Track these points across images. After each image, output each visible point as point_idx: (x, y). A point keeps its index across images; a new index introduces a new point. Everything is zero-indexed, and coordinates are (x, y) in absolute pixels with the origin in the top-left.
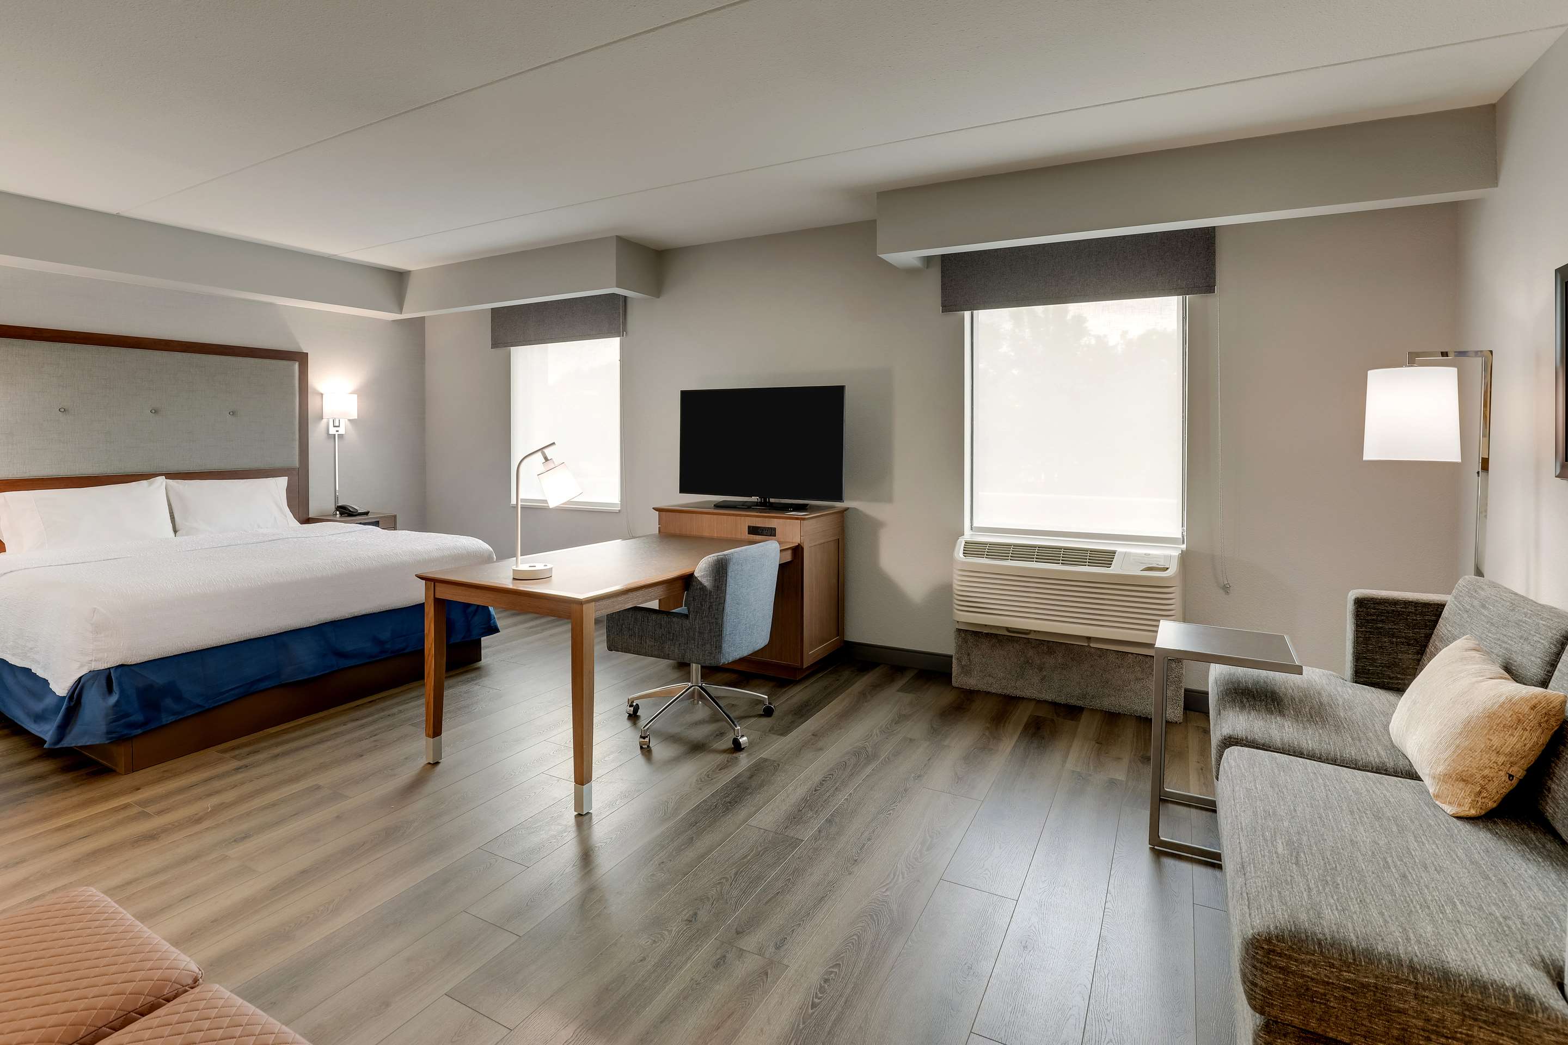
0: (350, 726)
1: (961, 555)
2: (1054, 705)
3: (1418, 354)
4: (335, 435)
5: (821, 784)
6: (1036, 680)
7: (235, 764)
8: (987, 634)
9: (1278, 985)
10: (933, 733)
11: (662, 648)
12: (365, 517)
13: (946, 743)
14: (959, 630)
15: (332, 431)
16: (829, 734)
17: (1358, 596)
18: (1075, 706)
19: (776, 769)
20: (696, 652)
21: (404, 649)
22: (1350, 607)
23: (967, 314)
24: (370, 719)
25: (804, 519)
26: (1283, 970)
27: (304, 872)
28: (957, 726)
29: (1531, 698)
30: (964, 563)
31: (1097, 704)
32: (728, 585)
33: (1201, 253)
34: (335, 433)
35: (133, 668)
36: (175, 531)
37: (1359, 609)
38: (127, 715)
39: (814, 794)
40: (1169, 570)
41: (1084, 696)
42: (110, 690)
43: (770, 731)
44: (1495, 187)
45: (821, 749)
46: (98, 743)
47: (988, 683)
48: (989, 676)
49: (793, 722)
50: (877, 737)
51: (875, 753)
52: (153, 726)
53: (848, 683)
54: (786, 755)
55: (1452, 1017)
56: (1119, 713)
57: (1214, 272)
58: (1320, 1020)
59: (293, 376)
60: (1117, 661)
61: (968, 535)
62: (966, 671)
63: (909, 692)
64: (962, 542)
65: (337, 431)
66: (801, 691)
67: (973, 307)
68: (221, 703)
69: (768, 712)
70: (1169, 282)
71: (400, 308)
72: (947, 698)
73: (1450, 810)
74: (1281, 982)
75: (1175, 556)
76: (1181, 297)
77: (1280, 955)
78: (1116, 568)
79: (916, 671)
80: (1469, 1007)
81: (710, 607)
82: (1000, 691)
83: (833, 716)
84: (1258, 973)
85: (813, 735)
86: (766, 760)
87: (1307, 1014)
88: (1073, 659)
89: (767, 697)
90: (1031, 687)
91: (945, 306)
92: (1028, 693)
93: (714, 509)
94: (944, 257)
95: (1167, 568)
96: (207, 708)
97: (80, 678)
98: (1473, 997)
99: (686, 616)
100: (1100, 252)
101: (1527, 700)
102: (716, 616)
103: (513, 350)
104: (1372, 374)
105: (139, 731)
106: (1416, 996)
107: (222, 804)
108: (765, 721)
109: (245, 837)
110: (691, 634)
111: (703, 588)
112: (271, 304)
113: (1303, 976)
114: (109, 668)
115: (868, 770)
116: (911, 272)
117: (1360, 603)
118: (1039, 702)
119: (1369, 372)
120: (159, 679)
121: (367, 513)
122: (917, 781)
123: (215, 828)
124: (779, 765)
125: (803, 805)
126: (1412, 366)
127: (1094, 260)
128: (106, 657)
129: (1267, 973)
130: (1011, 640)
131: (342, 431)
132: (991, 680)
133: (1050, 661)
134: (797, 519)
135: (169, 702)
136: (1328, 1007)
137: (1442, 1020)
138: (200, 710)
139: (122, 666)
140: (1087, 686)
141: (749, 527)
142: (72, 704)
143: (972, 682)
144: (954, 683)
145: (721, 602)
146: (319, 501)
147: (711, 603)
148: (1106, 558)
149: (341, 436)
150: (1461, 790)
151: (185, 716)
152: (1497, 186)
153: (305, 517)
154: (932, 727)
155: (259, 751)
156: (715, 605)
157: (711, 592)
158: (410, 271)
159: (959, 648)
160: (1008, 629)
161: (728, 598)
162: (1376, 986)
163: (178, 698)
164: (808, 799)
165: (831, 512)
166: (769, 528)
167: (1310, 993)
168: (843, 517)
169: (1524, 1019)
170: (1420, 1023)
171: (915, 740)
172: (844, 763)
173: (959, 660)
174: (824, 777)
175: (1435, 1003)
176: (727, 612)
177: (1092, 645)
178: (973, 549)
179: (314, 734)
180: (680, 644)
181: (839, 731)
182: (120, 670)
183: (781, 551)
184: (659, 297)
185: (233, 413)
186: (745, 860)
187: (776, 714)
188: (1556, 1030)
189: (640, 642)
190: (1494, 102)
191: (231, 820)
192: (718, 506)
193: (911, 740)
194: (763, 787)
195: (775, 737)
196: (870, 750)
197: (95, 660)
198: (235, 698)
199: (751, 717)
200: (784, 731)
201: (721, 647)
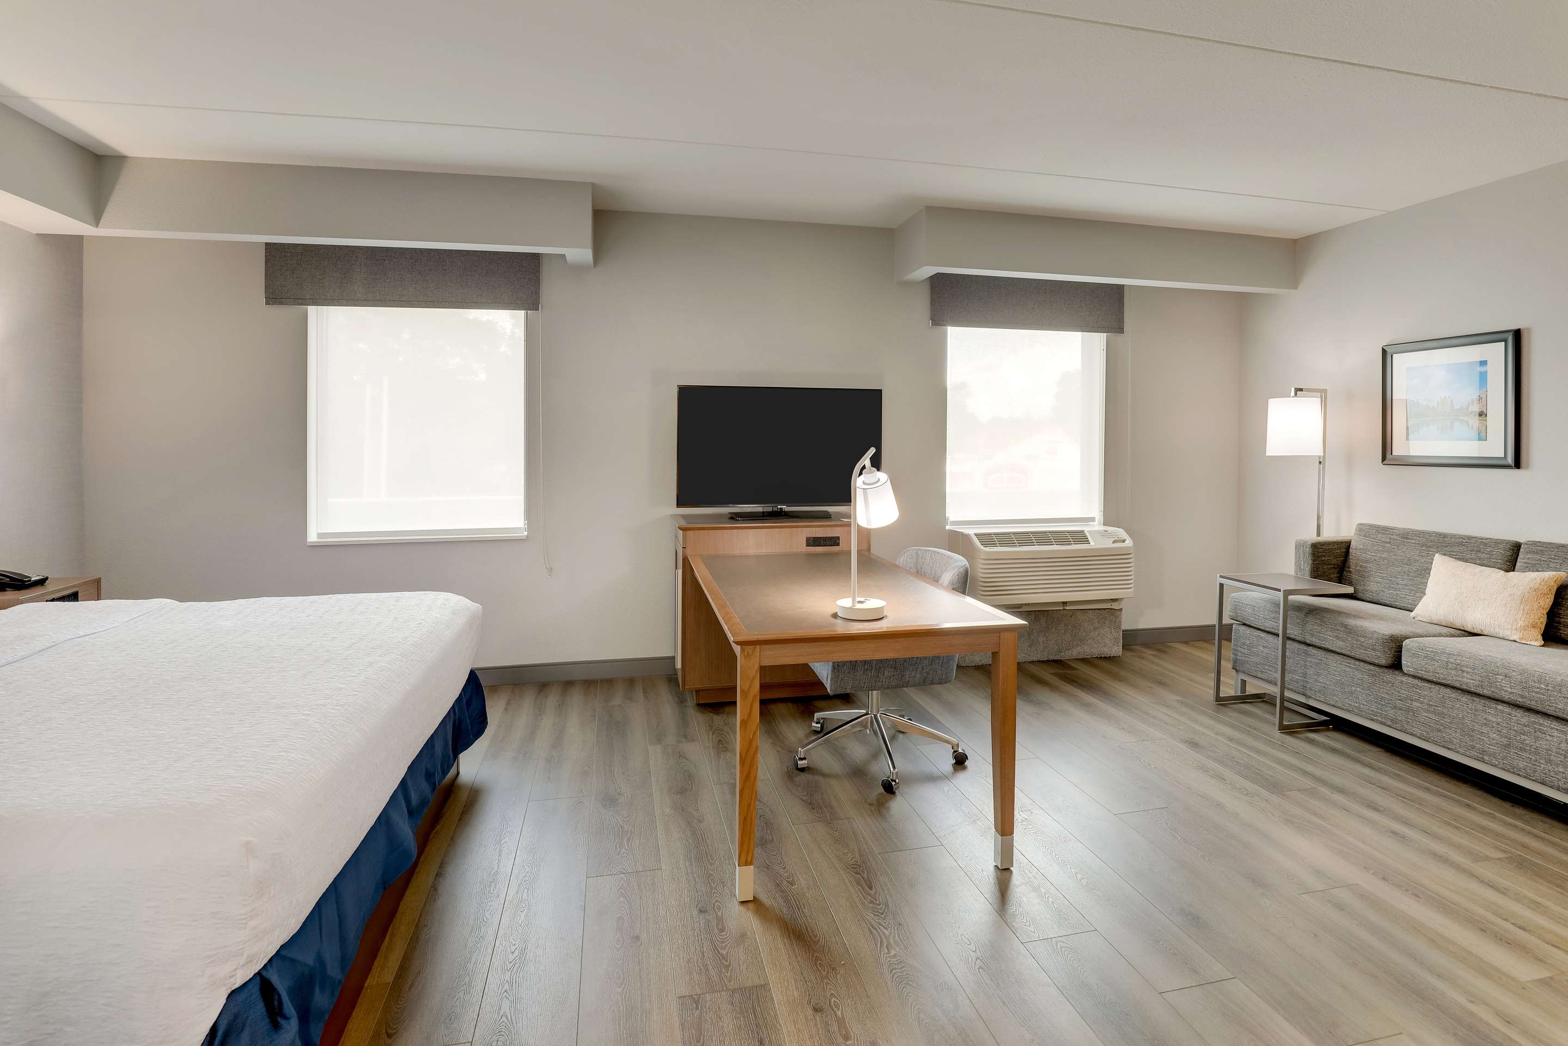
1: (981, 546)
23: (949, 329)
30: (987, 552)
33: (1116, 303)
37: (1314, 550)
41: (1060, 650)
44: (1295, 290)
56: (1085, 658)
57: (1123, 318)
60: (1082, 617)
70: (1096, 322)
71: (97, 217)
78: (1094, 544)
88: (1052, 622)
91: (934, 320)
95: (1125, 540)
103: (312, 310)
119: (1269, 400)
126: (1295, 397)
140: (1062, 642)
141: (808, 538)
148: (1081, 536)
166: (832, 537)
177: (1067, 608)
190: (1298, 237)
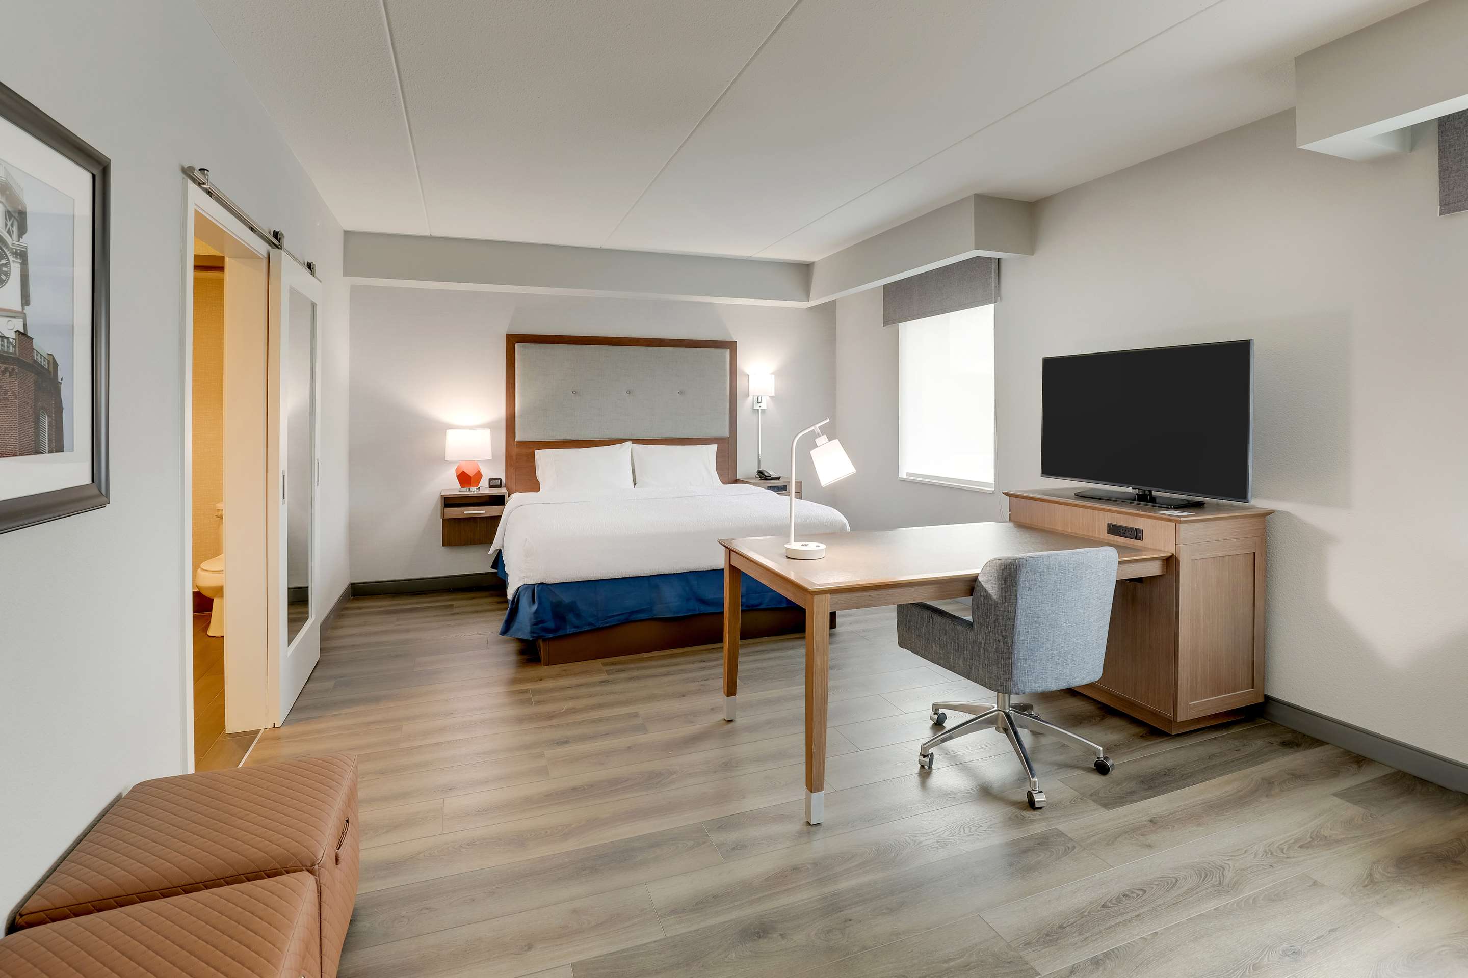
0: (697, 665)
4: (758, 410)
5: (1119, 900)
7: (604, 677)
10: (1366, 886)
11: (948, 657)
12: (777, 481)
15: (756, 407)
16: (1176, 826)
19: (1067, 851)
20: (982, 672)
21: (758, 605)
24: (714, 663)
25: (1180, 522)
27: (574, 789)
28: (1425, 890)
32: (1018, 597)
34: (758, 408)
35: (549, 586)
36: (635, 484)
38: (542, 622)
39: (1099, 911)
42: (534, 602)
43: (1091, 795)
45: (1150, 846)
46: (525, 638)
49: (1132, 793)
50: (1255, 857)
51: (1236, 883)
52: (561, 633)
53: (1255, 758)
54: (1093, 836)
59: (725, 362)
63: (1357, 803)
65: (760, 407)
66: (1169, 751)
68: (608, 625)
69: (1102, 769)
71: (808, 298)
79: (1386, 772)
81: (996, 621)
83: (1200, 802)
85: (1151, 821)
86: (1061, 834)
89: (1101, 749)
91: (1447, 205)
93: (1076, 499)
94: (1444, 126)
96: (597, 627)
97: (519, 588)
99: (970, 625)
102: (1004, 633)
103: (901, 325)
105: (551, 636)
107: (573, 708)
108: (1096, 779)
109: (564, 742)
110: (976, 649)
111: (987, 596)
112: (710, 303)
114: (535, 584)
115: (1209, 906)
120: (566, 598)
121: (778, 478)
122: (1287, 958)
123: (555, 727)
124: (1074, 847)
125: (1072, 921)
128: (532, 575)
131: (764, 406)
134: (1170, 520)
135: (571, 617)
138: (593, 627)
139: (542, 584)
141: (1109, 525)
142: (514, 606)
145: (1011, 617)
146: (746, 465)
147: (997, 616)
149: (763, 411)
151: (583, 630)
153: (733, 479)
154: (1371, 875)
155: (624, 671)
156: (1002, 619)
157: (996, 603)
158: (814, 263)
161: (1021, 615)
163: (578, 616)
164: (1085, 914)
165: (1244, 514)
166: (1133, 529)
168: (1264, 522)
171: (1323, 886)
172: (1174, 880)
174: (1129, 890)
176: (1019, 631)
179: (668, 666)
180: (965, 658)
181: (1195, 828)
182: (540, 586)
183: (1120, 563)
184: (1033, 255)
185: (681, 393)
186: (946, 965)
187: (1114, 773)
189: (926, 645)
191: (567, 724)
192: (1081, 496)
193: (1315, 883)
194: (1034, 871)
195: (1092, 805)
196: (1229, 875)
197: (527, 577)
198: (617, 623)
199: (1077, 767)
200: (1110, 802)
201: (1011, 673)
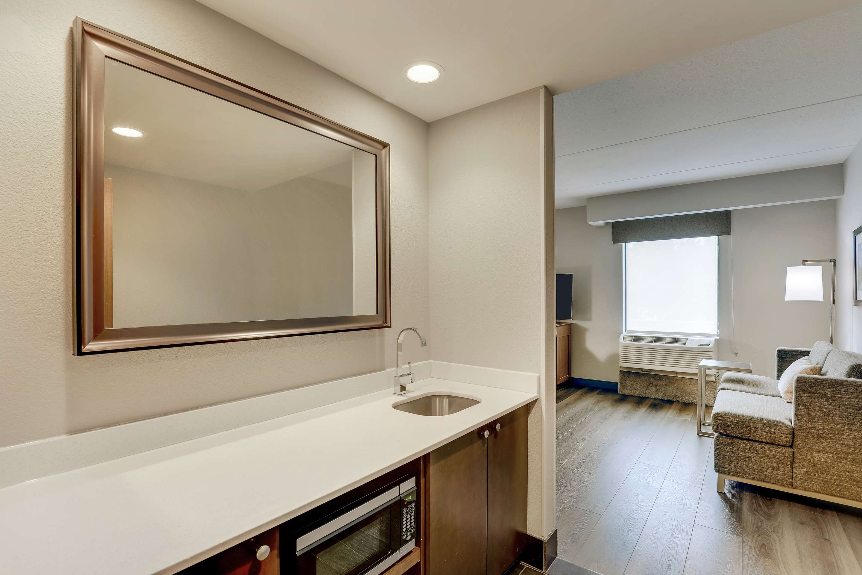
1: (622, 340)
2: (662, 400)
3: (807, 261)
6: (654, 390)
8: (633, 372)
9: (719, 424)
13: (619, 408)
14: (621, 371)
17: (778, 349)
18: (671, 401)
22: (776, 353)
23: (624, 244)
26: (720, 420)
29: (811, 367)
30: (623, 343)
31: (680, 400)
33: (724, 219)
37: (779, 354)
40: (710, 345)
41: (675, 397)
44: (843, 195)
45: (571, 408)
47: (634, 392)
48: (634, 389)
51: (591, 409)
55: (761, 426)
56: (690, 403)
57: (730, 226)
58: (730, 431)
60: (689, 382)
61: (624, 333)
62: (624, 387)
63: (601, 395)
64: (622, 336)
67: (626, 242)
70: (711, 231)
72: (616, 397)
73: (786, 401)
74: (720, 423)
75: (713, 340)
76: (716, 236)
77: (720, 417)
78: (688, 345)
79: (602, 389)
80: (765, 424)
82: (639, 395)
84: (715, 422)
87: (726, 430)
88: (670, 382)
90: (652, 393)
91: (614, 241)
92: (651, 396)
94: (613, 222)
95: (709, 345)
98: (766, 422)
100: (681, 219)
101: (809, 368)
104: (789, 269)
106: (753, 423)
113: (726, 421)
115: (591, 413)
116: (599, 227)
117: (779, 351)
118: (655, 399)
126: (804, 266)
127: (678, 222)
129: (717, 421)
130: (643, 374)
132: (635, 391)
133: (660, 383)
136: (732, 427)
137: (758, 427)
140: (676, 392)
143: (627, 392)
144: (619, 392)
148: (684, 341)
150: (790, 395)
152: (844, 195)
154: (612, 404)
159: (621, 378)
160: (642, 369)
162: (743, 421)
167: (727, 425)
168: (570, 326)
169: (778, 425)
170: (754, 429)
173: (621, 383)
175: (757, 424)
177: (678, 376)
178: (626, 338)
188: (785, 427)
190: (842, 162)
196: (589, 409)
